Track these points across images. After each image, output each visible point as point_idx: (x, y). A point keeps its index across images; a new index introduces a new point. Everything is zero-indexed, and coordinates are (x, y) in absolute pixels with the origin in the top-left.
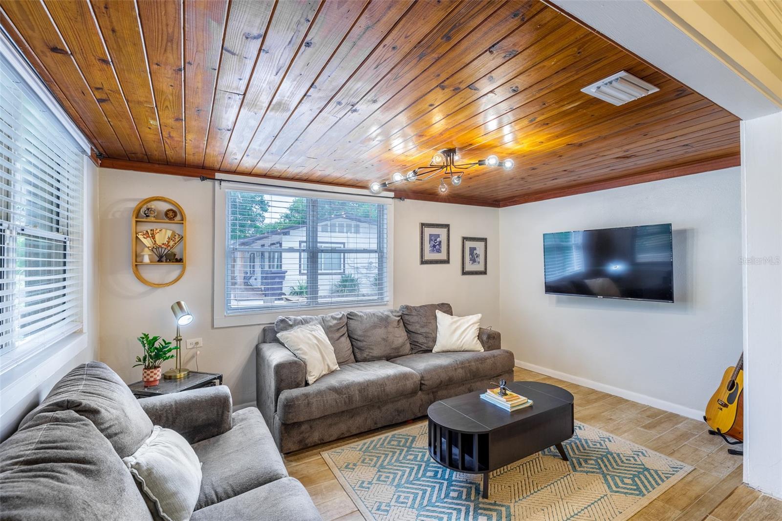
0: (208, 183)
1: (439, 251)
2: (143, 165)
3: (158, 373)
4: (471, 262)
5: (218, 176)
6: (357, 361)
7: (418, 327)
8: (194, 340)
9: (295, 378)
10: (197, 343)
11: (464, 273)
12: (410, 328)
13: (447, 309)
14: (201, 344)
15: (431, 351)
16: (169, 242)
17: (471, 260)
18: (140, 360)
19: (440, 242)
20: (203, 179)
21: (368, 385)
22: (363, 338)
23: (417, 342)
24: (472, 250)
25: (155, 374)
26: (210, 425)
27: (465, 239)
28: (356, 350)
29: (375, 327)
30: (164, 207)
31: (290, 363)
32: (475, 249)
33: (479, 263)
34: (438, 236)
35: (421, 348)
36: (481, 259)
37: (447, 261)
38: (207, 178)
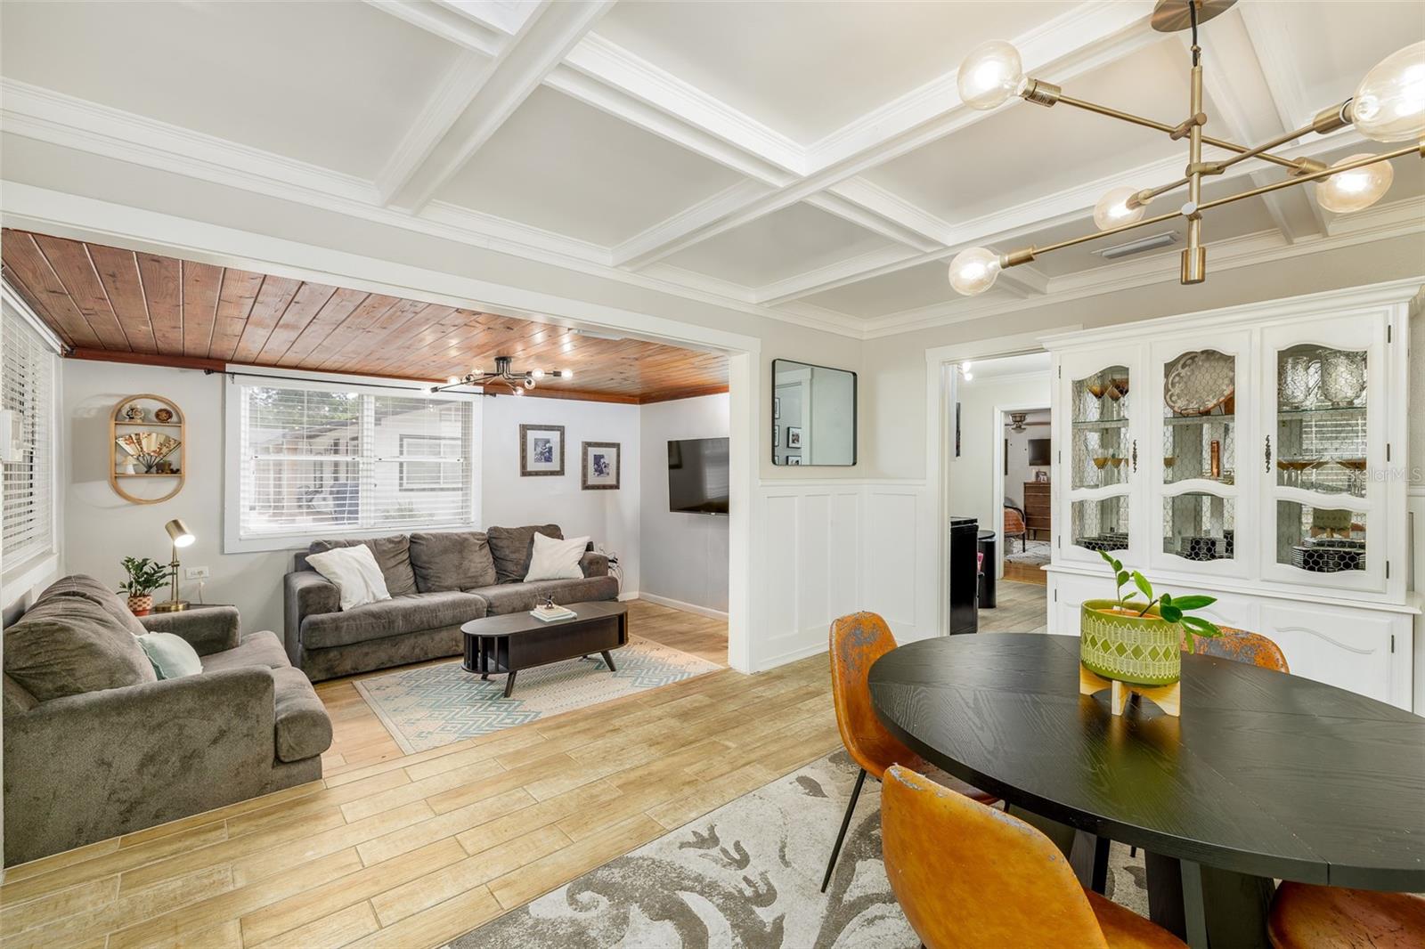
0: (216, 377)
1: (549, 459)
2: (124, 355)
3: (148, 602)
4: (596, 474)
5: (229, 368)
6: (419, 592)
7: (507, 553)
8: (196, 570)
9: (324, 604)
10: (200, 573)
11: (586, 487)
12: (497, 554)
13: (553, 531)
14: (207, 573)
15: (522, 581)
16: (160, 449)
17: (596, 471)
18: (124, 587)
19: (551, 448)
20: (209, 372)
21: (415, 610)
22: (427, 565)
23: (505, 571)
24: (598, 458)
25: (145, 603)
26: (213, 641)
27: (588, 445)
28: (419, 579)
29: (445, 551)
30: (156, 406)
31: (319, 587)
32: (602, 457)
33: (608, 474)
34: (548, 441)
35: (509, 577)
36: (612, 469)
37: (561, 472)
38: (213, 371)
